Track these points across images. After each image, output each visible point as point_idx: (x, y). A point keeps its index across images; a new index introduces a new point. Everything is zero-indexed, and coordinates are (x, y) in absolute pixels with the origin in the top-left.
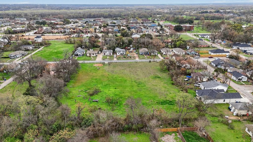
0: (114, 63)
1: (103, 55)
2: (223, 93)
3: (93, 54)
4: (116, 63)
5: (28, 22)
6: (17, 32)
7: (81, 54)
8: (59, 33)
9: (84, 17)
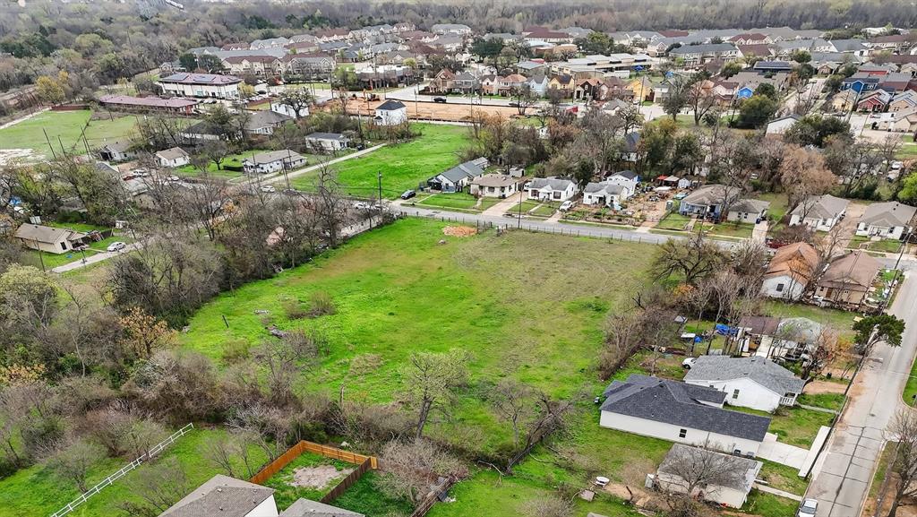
0: (525, 230)
1: (531, 197)
2: (716, 410)
3: (491, 189)
4: (534, 232)
5: (458, 45)
6: (369, 82)
7: (451, 184)
8: (504, 95)
9: (719, 23)
